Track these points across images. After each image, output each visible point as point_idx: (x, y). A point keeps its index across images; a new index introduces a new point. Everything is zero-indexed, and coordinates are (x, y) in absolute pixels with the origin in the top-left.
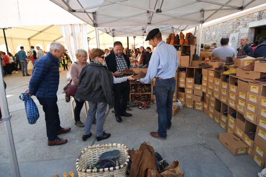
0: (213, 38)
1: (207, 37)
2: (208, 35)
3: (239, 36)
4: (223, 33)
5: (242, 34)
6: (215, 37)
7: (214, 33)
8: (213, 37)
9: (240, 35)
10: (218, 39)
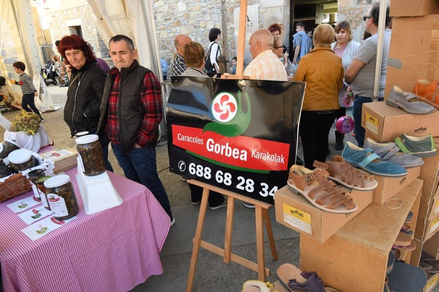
0: (181, 19)
1: (159, 16)
2: (161, 12)
3: (259, 12)
4: (211, 7)
5: (268, 9)
6: (187, 16)
7: (182, 7)
8: (180, 15)
9: (262, 10)
10: (199, 21)
